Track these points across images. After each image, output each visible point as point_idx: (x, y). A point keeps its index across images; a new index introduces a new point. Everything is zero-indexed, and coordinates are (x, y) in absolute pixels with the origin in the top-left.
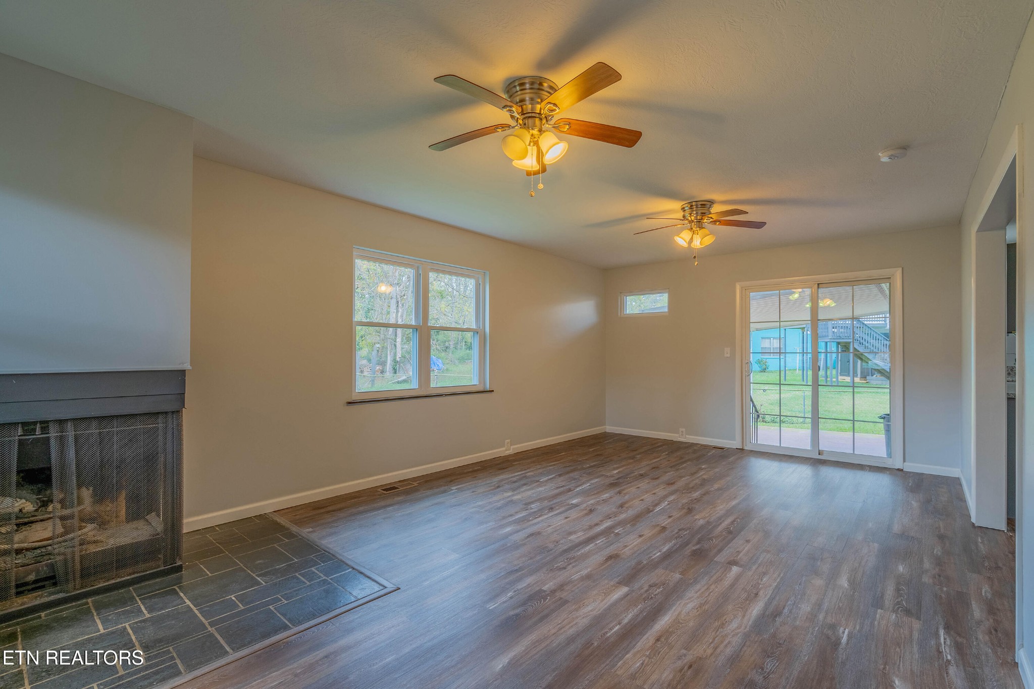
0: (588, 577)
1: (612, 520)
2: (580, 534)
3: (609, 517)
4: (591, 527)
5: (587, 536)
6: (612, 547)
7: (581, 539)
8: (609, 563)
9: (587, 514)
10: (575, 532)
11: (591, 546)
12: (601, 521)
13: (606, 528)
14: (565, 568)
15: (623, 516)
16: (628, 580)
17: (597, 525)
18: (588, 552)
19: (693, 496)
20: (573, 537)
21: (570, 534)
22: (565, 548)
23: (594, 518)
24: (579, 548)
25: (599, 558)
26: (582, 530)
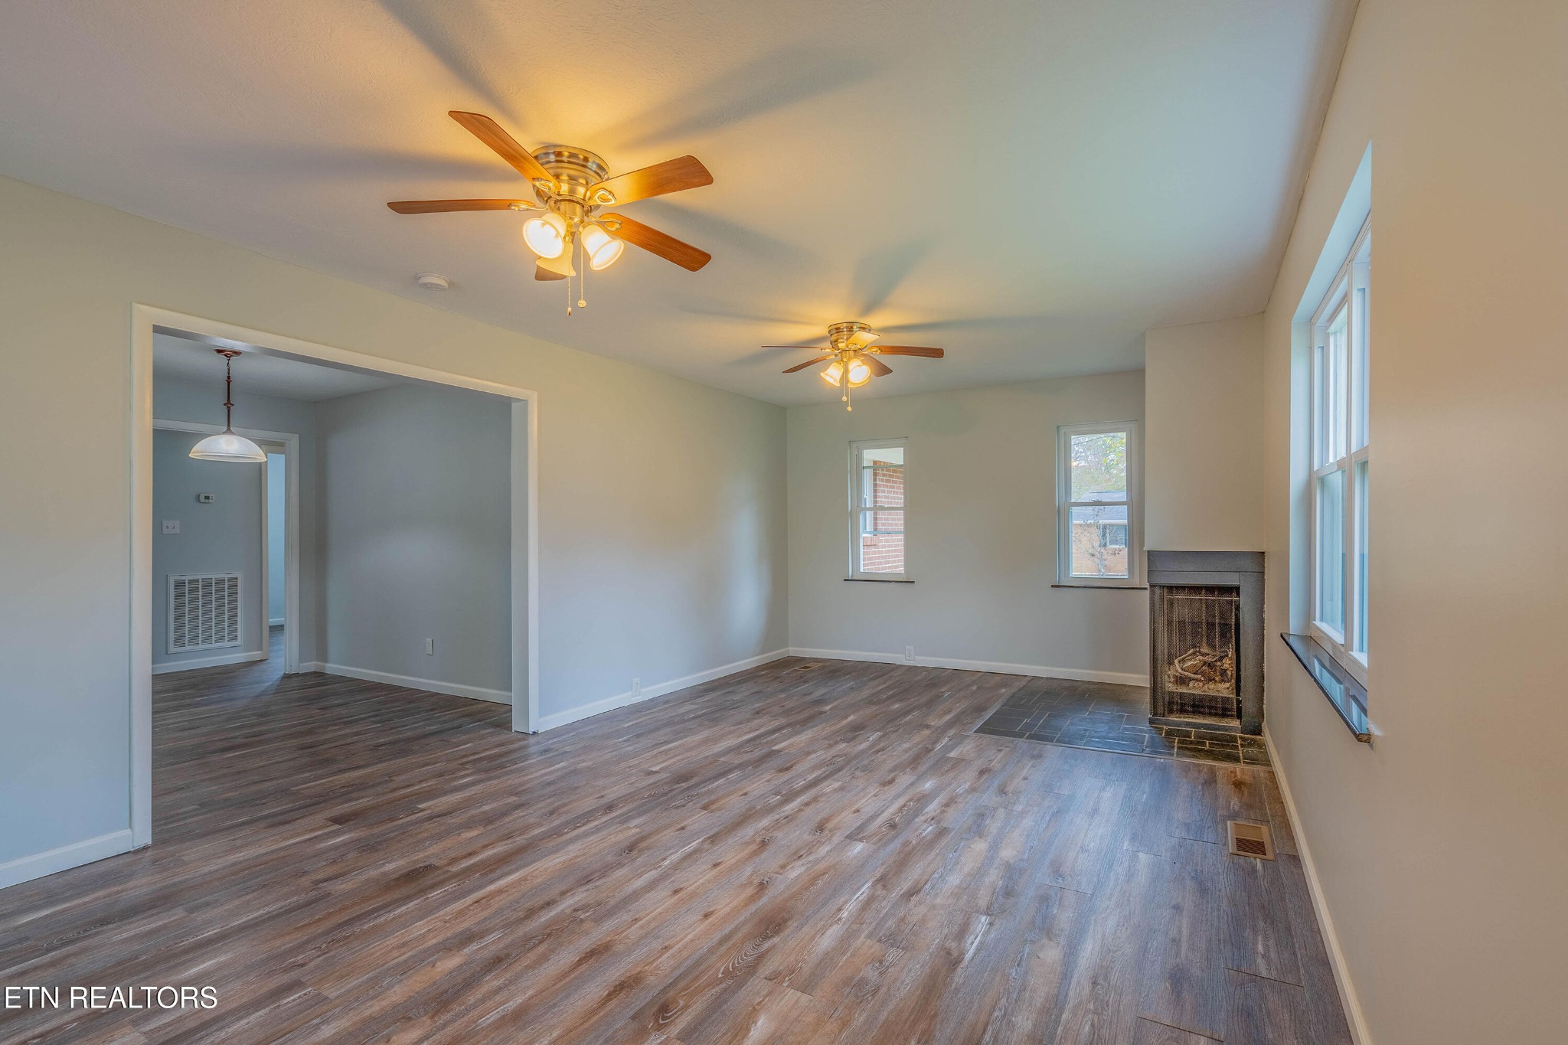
0: (809, 753)
1: (783, 814)
2: (828, 790)
3: (789, 819)
4: (815, 799)
5: (818, 788)
6: (786, 778)
7: (825, 784)
8: (788, 765)
9: (827, 820)
10: (835, 790)
11: (811, 777)
12: (801, 810)
13: (793, 801)
14: (833, 757)
15: (765, 822)
16: (771, 754)
17: (807, 804)
18: (813, 772)
19: (585, 894)
20: (837, 785)
21: (842, 789)
22: (841, 773)
23: (813, 815)
24: (825, 775)
25: (800, 768)
26: (826, 794)
